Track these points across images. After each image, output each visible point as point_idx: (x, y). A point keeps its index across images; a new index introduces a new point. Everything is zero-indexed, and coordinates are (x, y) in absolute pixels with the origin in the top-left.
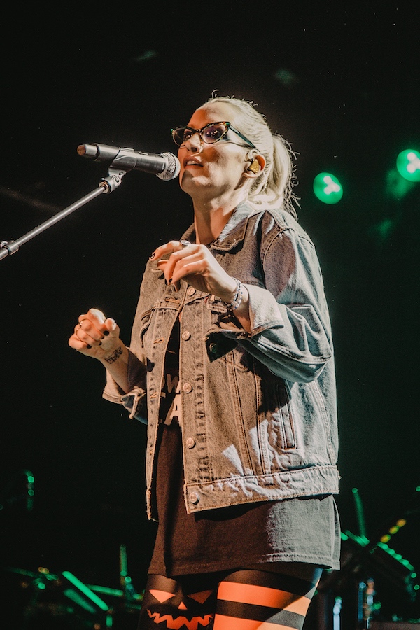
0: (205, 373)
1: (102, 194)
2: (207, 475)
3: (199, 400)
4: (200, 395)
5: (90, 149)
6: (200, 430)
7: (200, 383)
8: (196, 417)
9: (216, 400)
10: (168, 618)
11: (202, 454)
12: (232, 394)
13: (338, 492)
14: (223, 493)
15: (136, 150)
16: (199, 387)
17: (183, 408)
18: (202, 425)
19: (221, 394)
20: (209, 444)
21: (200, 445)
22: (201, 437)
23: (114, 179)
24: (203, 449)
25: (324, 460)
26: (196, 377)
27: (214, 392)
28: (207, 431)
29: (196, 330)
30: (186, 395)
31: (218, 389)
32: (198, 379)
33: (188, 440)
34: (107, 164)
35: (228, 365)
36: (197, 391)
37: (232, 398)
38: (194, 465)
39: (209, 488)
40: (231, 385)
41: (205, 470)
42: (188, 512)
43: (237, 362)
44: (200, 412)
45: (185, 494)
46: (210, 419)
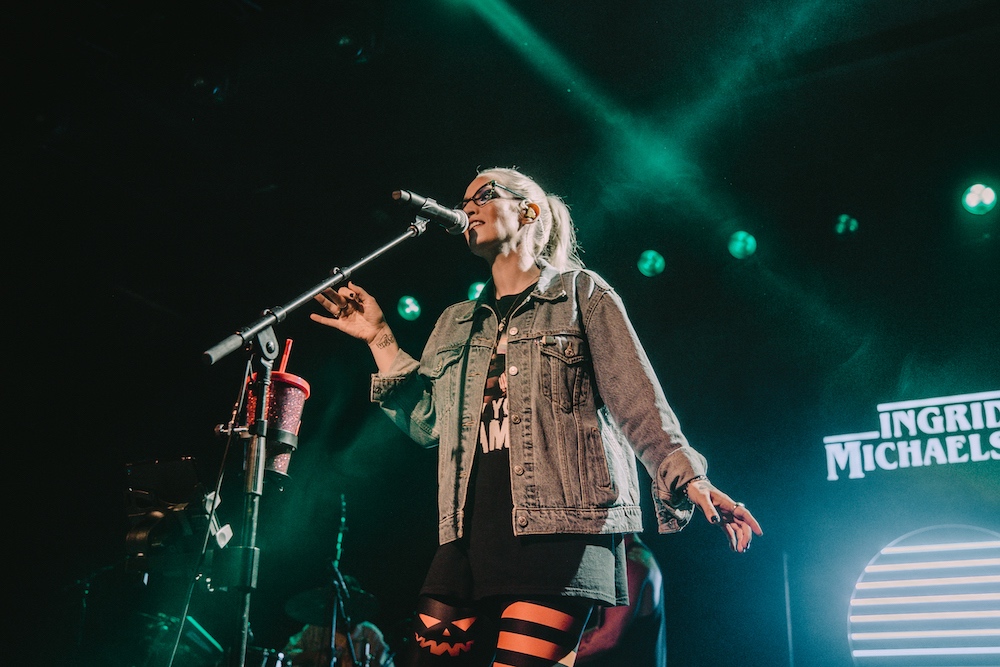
0: (533, 407)
1: (409, 238)
2: (534, 502)
3: (526, 431)
4: (527, 427)
5: (405, 195)
6: (527, 459)
7: (528, 416)
8: (524, 447)
9: (543, 433)
10: (432, 643)
11: (529, 482)
12: (557, 431)
13: (642, 530)
14: (549, 521)
15: (438, 203)
16: (527, 420)
17: (511, 437)
18: (530, 455)
19: (548, 429)
20: (536, 473)
21: (528, 473)
22: (528, 466)
23: (421, 225)
24: (530, 477)
25: (628, 501)
26: (524, 410)
27: (542, 426)
28: (535, 461)
29: (523, 367)
30: (514, 426)
31: (545, 424)
32: (526, 412)
33: (515, 468)
34: (416, 210)
35: (553, 403)
36: (524, 423)
37: (557, 434)
38: (522, 491)
39: (537, 514)
40: (557, 422)
41: (532, 497)
42: (515, 534)
43: (562, 402)
44: (528, 443)
45: (514, 516)
46: (538, 450)
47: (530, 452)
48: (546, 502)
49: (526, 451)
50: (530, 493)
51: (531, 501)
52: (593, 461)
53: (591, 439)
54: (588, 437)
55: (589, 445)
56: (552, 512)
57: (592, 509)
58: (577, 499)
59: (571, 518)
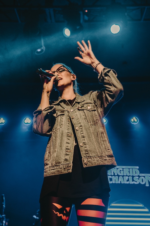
4: (82, 131)
6: (84, 141)
10: (62, 215)
11: (86, 149)
16: (81, 129)
20: (87, 146)
21: (85, 146)
22: (85, 144)
28: (86, 142)
29: (76, 115)
30: (77, 131)
35: (89, 123)
38: (84, 152)
39: (90, 159)
40: (91, 129)
41: (87, 154)
42: (84, 167)
43: (91, 122)
44: (83, 136)
45: (83, 161)
46: (87, 138)
47: (84, 139)
48: (92, 155)
49: (83, 139)
50: (87, 153)
51: (87, 155)
52: (103, 141)
53: (102, 134)
54: (101, 133)
55: (102, 136)
56: (95, 158)
57: (106, 156)
58: (101, 154)
59: (101, 160)
